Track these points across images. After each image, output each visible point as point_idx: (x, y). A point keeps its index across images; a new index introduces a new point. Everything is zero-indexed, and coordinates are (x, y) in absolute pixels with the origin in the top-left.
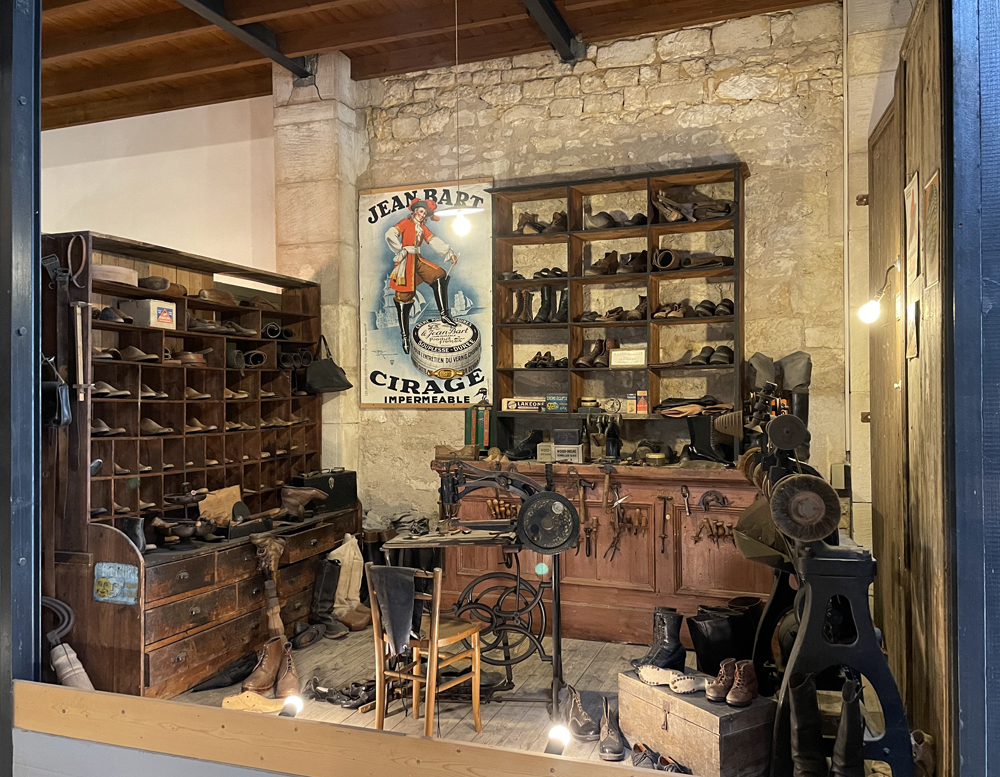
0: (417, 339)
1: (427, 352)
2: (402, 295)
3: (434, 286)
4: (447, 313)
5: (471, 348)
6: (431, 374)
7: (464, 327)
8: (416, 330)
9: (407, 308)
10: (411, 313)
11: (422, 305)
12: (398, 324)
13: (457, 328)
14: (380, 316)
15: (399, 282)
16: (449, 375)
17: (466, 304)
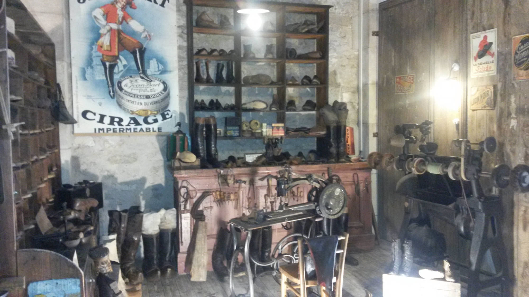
0: (121, 89)
1: (129, 98)
2: (108, 58)
3: (134, 53)
4: (144, 72)
5: (162, 96)
6: (133, 113)
7: (157, 82)
8: (120, 83)
9: (112, 67)
10: (116, 70)
11: (125, 66)
12: (104, 78)
13: (152, 83)
14: (89, 71)
15: (105, 48)
16: (146, 113)
17: (158, 67)
